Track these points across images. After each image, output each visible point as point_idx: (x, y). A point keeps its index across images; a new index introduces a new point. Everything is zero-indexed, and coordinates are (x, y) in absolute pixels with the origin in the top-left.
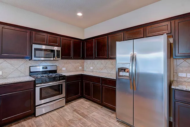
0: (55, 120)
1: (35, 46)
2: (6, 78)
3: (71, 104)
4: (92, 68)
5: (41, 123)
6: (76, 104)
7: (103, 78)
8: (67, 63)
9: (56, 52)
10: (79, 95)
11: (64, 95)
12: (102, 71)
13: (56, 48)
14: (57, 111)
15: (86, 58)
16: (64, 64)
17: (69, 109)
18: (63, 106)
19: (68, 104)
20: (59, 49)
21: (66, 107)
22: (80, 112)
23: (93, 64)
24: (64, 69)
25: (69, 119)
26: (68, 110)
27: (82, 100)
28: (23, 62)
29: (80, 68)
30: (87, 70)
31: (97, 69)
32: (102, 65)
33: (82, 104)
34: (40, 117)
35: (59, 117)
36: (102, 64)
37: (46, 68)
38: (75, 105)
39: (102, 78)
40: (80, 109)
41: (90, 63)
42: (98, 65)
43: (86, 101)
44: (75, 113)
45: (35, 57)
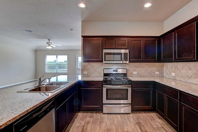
0: (115, 124)
1: (105, 51)
2: (89, 77)
3: (139, 114)
4: (173, 74)
5: (104, 120)
6: (143, 116)
7: (182, 92)
8: (139, 67)
9: (123, 55)
10: (150, 107)
11: (129, 101)
12: (190, 81)
13: (123, 51)
14: (122, 115)
15: (162, 60)
16: (135, 68)
17: (134, 119)
18: (129, 113)
19: (135, 113)
20: (127, 51)
21: (131, 115)
22: (143, 129)
23: (175, 69)
24: (135, 73)
25: (127, 130)
26: (132, 119)
27: (153, 115)
28: (99, 65)
29: (157, 73)
30: (167, 76)
31: (182, 77)
32: (190, 72)
33: (151, 120)
34: (106, 115)
35: (119, 123)
36: (190, 69)
37: (117, 71)
38: (142, 118)
39: (180, 91)
40: (146, 124)
41: (172, 67)
42: (183, 71)
43: (159, 118)
44: (137, 127)
45: (105, 60)
